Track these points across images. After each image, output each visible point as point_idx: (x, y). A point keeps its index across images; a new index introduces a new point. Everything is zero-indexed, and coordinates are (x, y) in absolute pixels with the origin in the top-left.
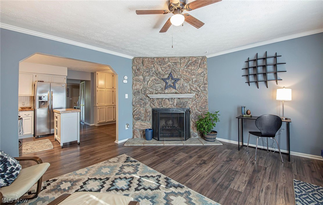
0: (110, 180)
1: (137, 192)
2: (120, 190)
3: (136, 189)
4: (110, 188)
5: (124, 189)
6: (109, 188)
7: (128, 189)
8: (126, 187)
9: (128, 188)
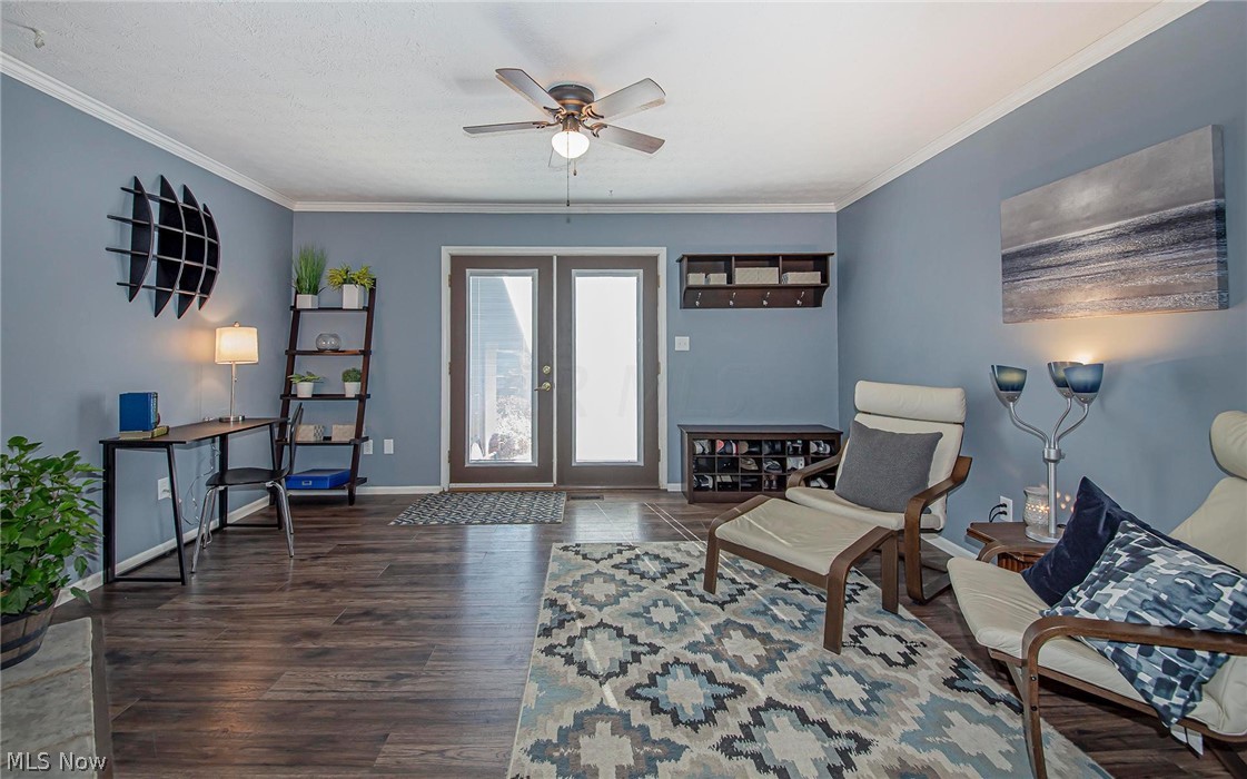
0: (717, 735)
1: (658, 642)
2: (702, 671)
3: (654, 649)
4: (729, 696)
5: (687, 668)
6: (733, 696)
7: (677, 661)
8: (679, 671)
9: (674, 662)
